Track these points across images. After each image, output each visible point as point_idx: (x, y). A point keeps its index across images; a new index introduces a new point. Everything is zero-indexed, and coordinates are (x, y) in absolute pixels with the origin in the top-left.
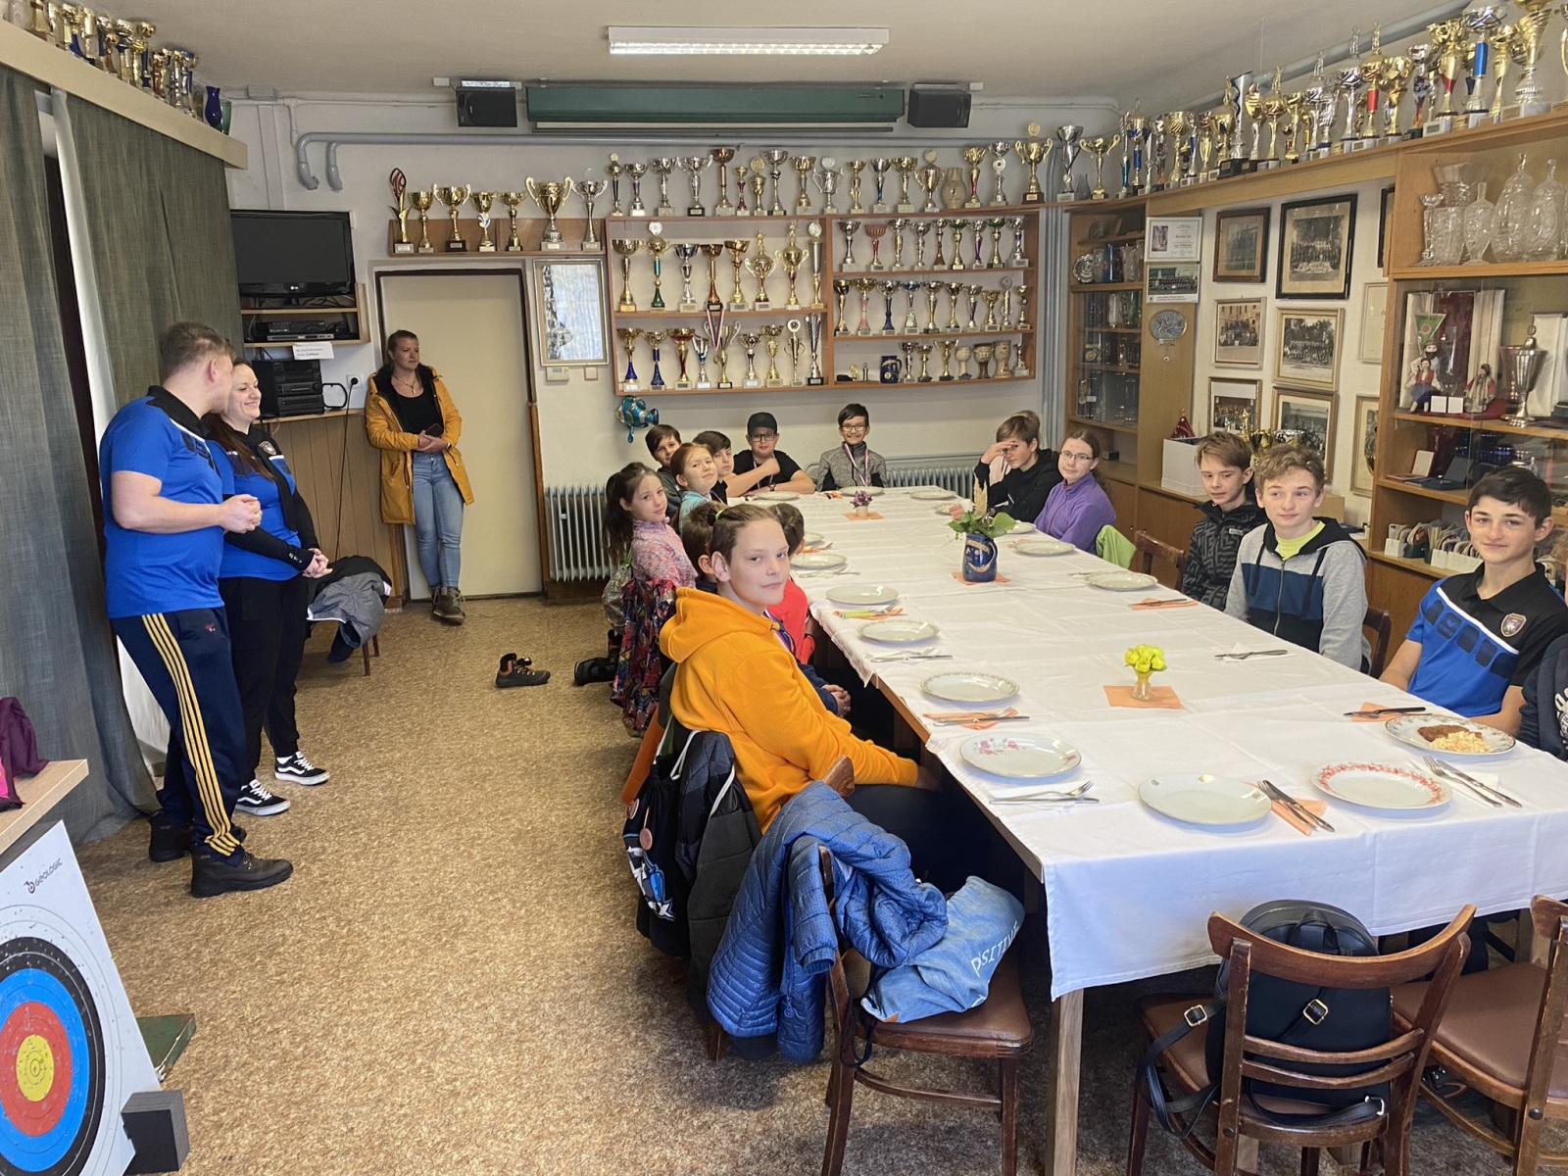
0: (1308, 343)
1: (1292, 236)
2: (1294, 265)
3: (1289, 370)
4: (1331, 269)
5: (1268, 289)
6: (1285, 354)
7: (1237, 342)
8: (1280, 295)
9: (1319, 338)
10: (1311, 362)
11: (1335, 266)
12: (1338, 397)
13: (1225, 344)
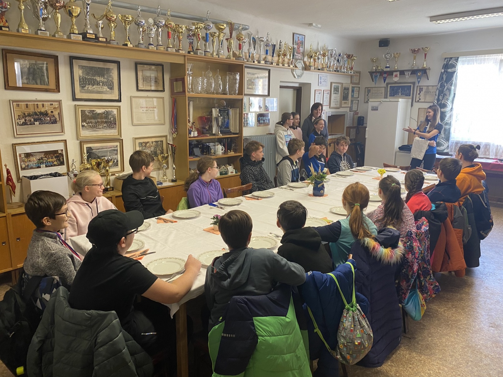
0: (99, 120)
1: (78, 73)
2: (82, 86)
3: (86, 133)
4: (109, 90)
5: (64, 95)
6: (83, 126)
7: (37, 123)
8: (74, 99)
9: (106, 117)
10: (103, 128)
11: (111, 88)
12: (122, 140)
13: (25, 124)
